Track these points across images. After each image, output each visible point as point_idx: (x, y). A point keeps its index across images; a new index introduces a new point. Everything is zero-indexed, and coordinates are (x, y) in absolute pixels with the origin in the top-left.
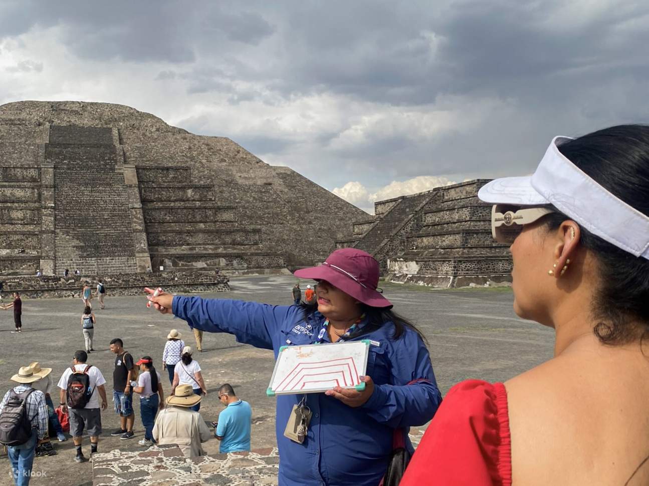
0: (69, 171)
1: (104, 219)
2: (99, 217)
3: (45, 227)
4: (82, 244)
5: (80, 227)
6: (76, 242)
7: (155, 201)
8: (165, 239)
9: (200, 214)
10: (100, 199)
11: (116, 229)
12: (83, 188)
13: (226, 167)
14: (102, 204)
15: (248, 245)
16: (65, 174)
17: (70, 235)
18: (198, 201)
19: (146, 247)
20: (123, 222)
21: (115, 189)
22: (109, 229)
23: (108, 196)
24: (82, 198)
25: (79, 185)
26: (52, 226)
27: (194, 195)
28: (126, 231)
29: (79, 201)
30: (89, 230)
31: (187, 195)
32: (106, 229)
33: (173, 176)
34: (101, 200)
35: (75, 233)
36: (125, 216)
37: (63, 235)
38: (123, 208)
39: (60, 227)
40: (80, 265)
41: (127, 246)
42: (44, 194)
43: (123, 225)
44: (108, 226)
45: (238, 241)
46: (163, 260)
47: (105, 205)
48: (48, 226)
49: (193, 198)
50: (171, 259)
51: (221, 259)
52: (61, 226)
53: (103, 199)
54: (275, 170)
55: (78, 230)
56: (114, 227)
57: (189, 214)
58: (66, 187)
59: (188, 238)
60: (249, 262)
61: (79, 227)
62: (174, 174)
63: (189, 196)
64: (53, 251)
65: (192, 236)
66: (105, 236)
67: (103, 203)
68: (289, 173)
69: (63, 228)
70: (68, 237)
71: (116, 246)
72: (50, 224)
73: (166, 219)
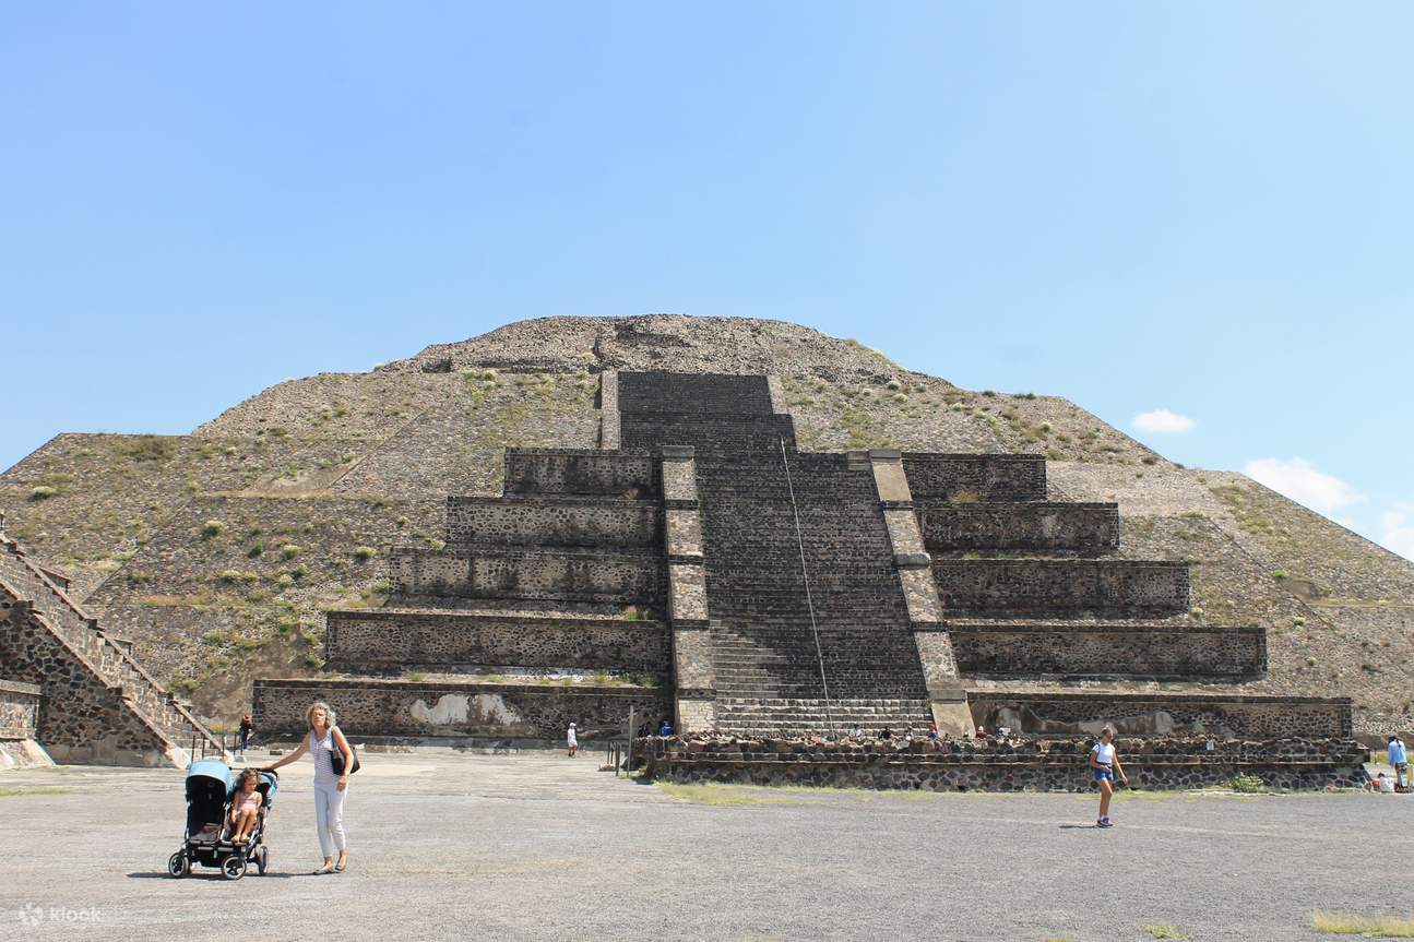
0: (731, 467)
1: (832, 592)
2: (820, 586)
3: (684, 611)
4: (781, 659)
5: (773, 614)
6: (764, 653)
7: (956, 548)
8: (993, 653)
9: (1083, 584)
10: (815, 539)
11: (866, 621)
12: (770, 510)
13: (1071, 472)
14: (824, 554)
15: (1230, 675)
16: (721, 474)
17: (750, 634)
18: (1073, 549)
19: (952, 673)
20: (883, 602)
21: (854, 514)
22: (848, 621)
23: (837, 532)
24: (771, 538)
25: (761, 501)
26: (702, 610)
27: (1061, 531)
28: (894, 627)
29: (764, 544)
30: (796, 621)
31: (1042, 532)
32: (842, 621)
33: (999, 480)
34: (821, 542)
35: (760, 630)
36: (886, 586)
37: (730, 633)
38: (878, 564)
39: (721, 613)
40: (781, 718)
41: (902, 668)
42: (674, 525)
43: (885, 612)
44: (845, 611)
45: (1197, 663)
46: (997, 712)
47: (830, 557)
48: (690, 608)
49: (1057, 542)
50: (1018, 709)
51: (1158, 714)
52: (722, 609)
53: (825, 539)
54: (1202, 481)
55: (768, 621)
56: (860, 615)
57: (1053, 583)
58: (728, 507)
59: (1055, 651)
60: (1241, 725)
61: (768, 612)
62: (1001, 476)
63: (1047, 533)
64: (709, 677)
65: (1068, 645)
66: (839, 639)
67: (825, 550)
68: (1244, 487)
69: (728, 616)
70: (743, 640)
71: (872, 668)
72: (695, 603)
73: (989, 596)
